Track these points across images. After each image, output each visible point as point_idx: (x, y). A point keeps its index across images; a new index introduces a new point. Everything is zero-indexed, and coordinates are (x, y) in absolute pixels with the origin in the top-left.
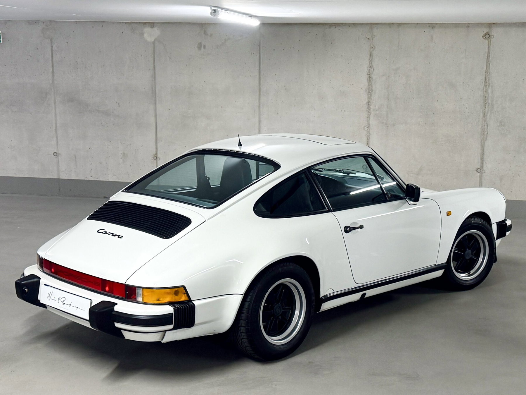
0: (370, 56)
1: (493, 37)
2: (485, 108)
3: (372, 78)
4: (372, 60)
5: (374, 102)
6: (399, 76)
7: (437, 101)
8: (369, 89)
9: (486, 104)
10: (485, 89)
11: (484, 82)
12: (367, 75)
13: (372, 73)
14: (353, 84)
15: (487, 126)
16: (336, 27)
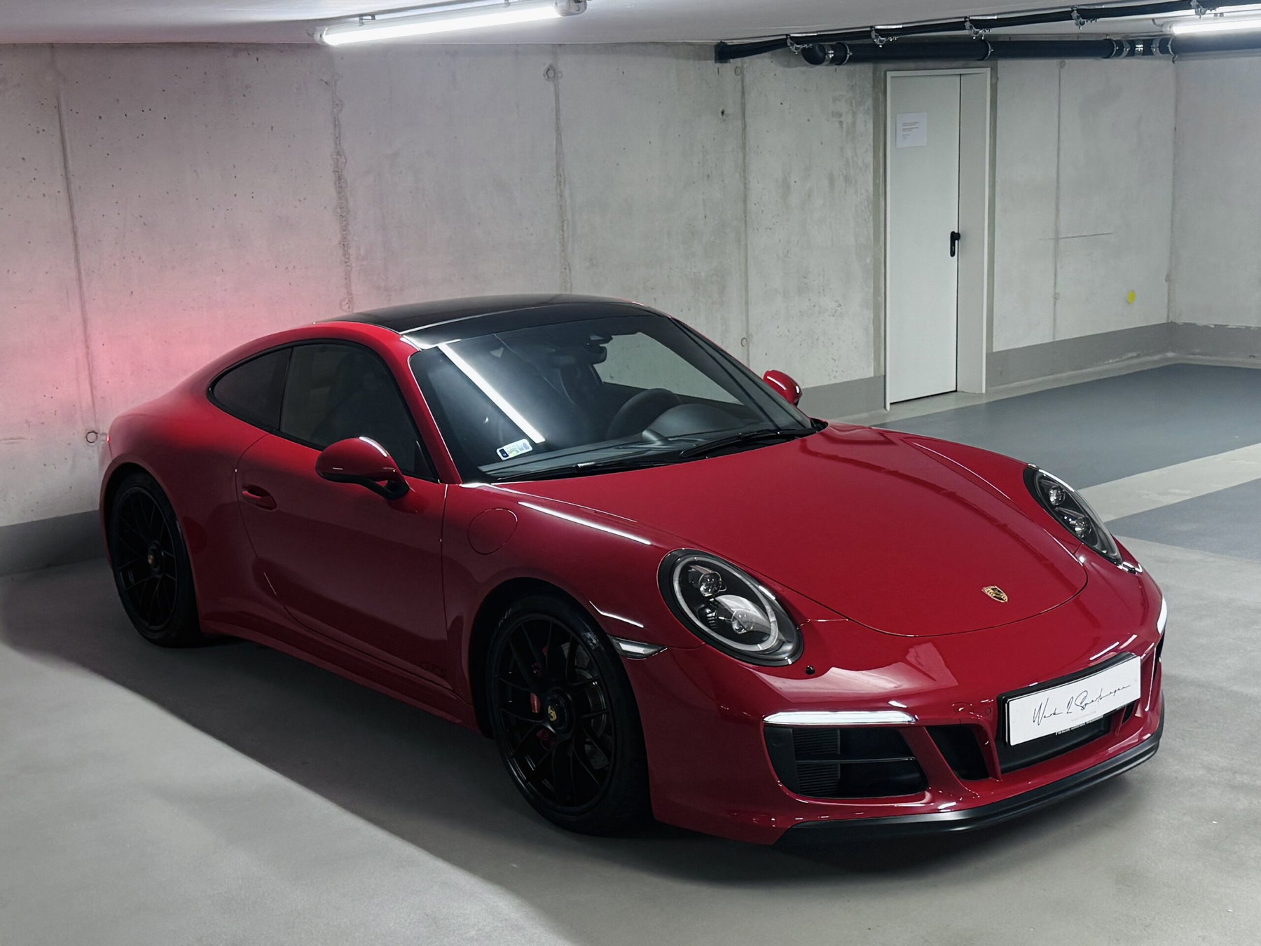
0: (335, 125)
1: (561, 77)
2: (563, 231)
3: (346, 180)
4: (339, 136)
5: (355, 238)
6: (401, 172)
7: (479, 224)
8: (341, 208)
9: (563, 222)
10: (559, 192)
11: (555, 175)
12: (333, 172)
13: (345, 166)
14: (305, 199)
15: (570, 271)
16: (251, 53)
